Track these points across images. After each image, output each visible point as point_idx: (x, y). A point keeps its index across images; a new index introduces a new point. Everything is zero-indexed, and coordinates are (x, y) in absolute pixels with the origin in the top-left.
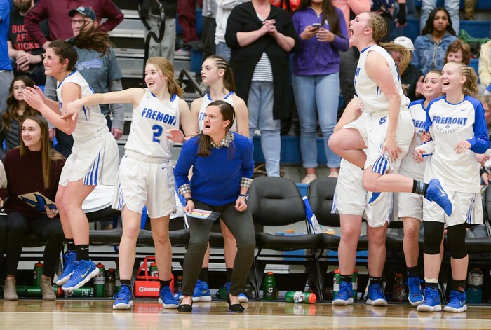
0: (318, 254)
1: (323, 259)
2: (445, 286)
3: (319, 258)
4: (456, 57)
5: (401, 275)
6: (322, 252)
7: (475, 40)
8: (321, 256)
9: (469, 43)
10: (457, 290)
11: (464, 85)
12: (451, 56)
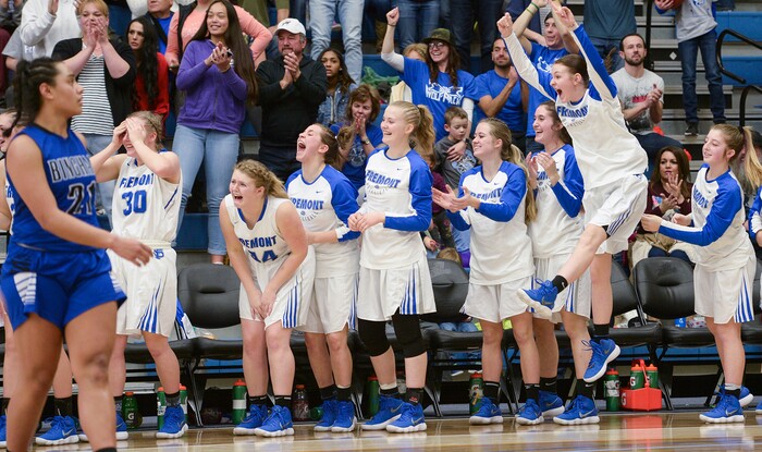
0: (193, 365)
1: (200, 372)
2: (360, 397)
3: (194, 370)
4: (365, 108)
5: (302, 386)
6: (198, 362)
7: (384, 79)
8: (197, 367)
9: (376, 83)
10: (408, 401)
11: (412, 134)
12: (358, 106)
